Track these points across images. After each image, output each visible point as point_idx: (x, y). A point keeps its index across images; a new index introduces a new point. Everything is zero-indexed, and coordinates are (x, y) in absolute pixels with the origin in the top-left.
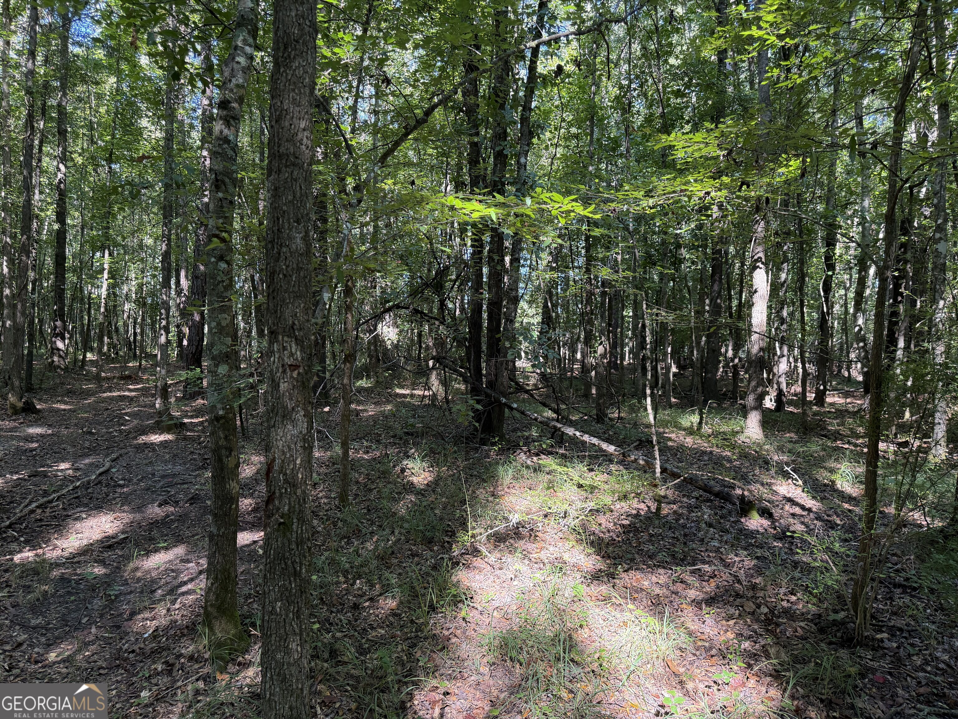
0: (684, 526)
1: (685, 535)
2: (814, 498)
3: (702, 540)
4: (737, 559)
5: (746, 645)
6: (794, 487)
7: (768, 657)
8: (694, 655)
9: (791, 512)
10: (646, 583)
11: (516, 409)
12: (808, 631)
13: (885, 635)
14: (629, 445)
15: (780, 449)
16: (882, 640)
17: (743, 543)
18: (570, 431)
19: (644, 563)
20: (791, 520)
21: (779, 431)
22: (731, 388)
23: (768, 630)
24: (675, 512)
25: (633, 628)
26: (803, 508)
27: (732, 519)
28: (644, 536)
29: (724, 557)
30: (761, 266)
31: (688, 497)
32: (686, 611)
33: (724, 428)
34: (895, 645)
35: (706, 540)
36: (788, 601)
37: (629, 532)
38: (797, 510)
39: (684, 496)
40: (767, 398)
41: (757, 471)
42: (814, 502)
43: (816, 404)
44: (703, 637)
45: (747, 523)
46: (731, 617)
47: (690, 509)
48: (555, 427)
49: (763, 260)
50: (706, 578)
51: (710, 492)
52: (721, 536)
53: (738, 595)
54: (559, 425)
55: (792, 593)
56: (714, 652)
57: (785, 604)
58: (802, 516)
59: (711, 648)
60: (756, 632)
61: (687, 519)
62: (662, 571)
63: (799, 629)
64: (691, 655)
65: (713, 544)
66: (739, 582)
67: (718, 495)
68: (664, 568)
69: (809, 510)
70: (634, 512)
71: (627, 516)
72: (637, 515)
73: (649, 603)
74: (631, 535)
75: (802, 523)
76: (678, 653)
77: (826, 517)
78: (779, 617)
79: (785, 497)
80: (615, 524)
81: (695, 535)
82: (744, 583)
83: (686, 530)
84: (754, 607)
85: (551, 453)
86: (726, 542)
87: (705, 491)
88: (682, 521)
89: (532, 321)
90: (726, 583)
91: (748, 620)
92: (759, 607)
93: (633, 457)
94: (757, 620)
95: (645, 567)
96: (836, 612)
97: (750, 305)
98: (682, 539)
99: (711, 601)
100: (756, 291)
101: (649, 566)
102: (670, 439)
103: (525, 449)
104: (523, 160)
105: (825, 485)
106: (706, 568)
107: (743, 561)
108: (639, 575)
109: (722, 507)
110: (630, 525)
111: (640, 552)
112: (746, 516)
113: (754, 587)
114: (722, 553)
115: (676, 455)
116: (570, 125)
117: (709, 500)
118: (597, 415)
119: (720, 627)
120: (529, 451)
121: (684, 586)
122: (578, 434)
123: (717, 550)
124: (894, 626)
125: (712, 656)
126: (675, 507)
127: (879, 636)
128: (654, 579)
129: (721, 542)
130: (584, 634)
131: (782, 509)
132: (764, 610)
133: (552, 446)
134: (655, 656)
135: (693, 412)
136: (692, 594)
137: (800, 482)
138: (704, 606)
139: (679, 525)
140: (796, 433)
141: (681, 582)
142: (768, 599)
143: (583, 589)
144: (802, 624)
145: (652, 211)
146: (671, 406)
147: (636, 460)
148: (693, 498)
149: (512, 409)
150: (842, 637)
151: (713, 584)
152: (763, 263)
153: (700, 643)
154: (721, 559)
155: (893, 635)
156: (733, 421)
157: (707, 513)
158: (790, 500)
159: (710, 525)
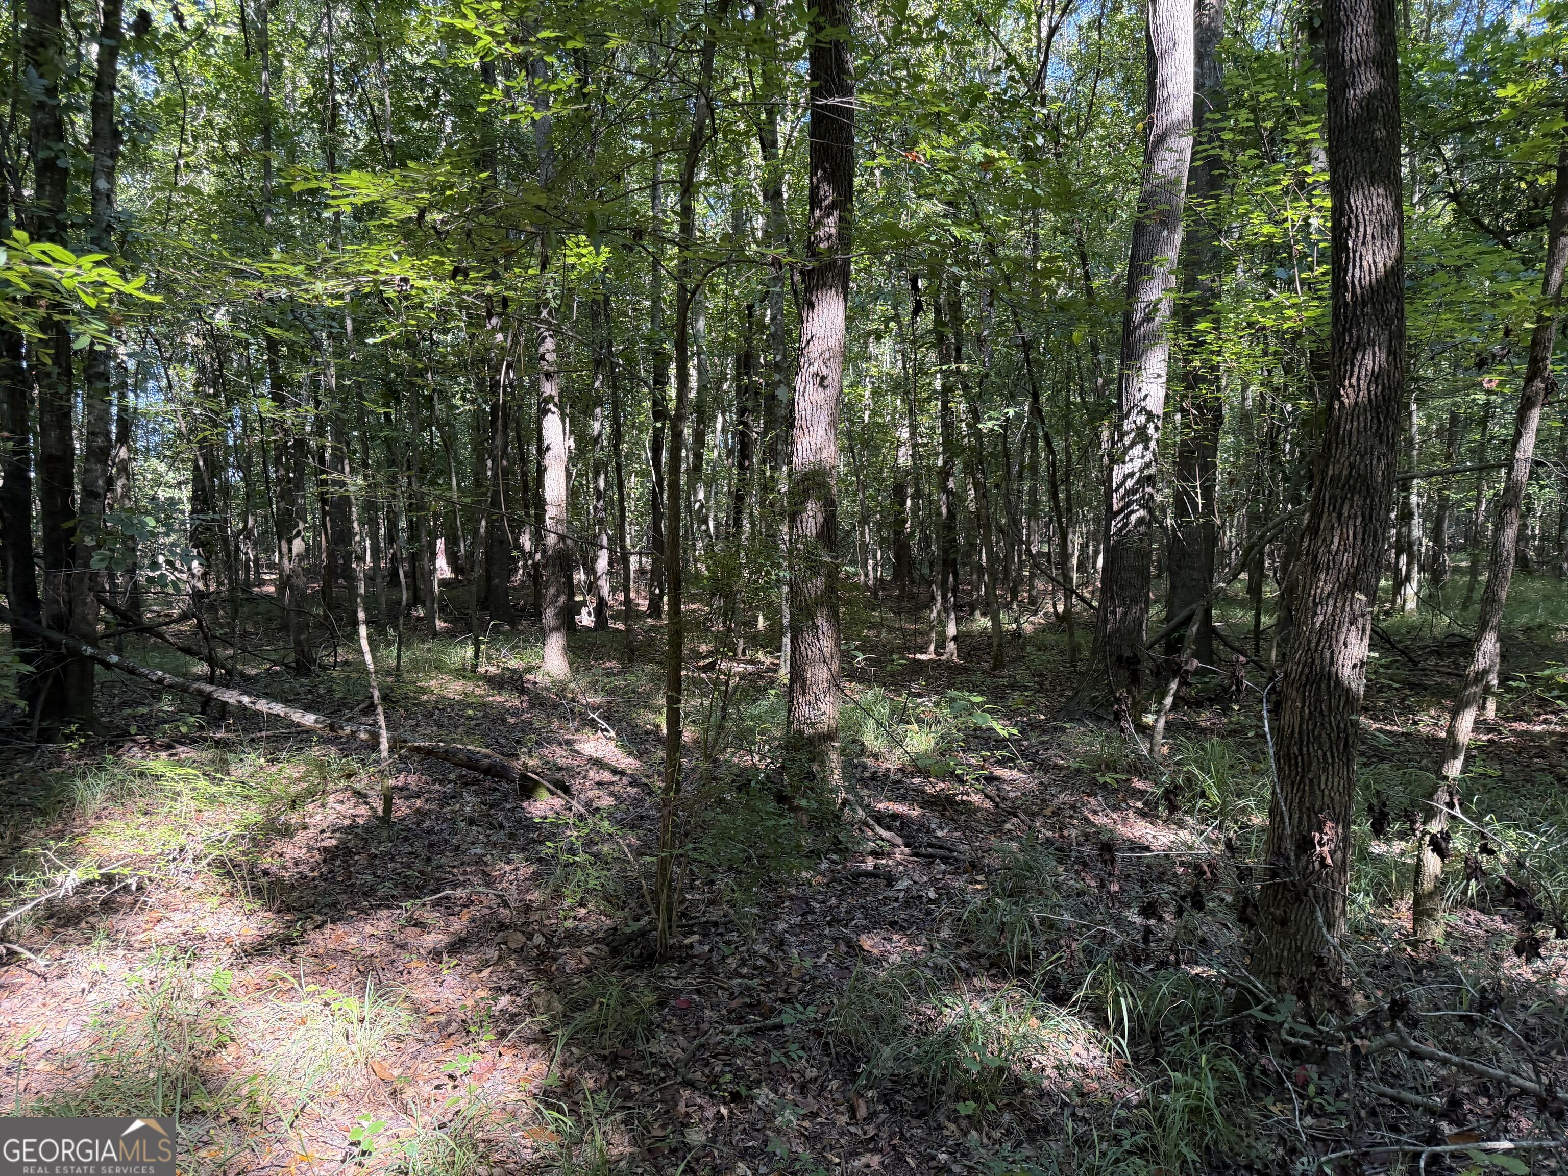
0: (430, 831)
1: (431, 845)
2: (630, 753)
3: (457, 848)
4: (508, 868)
5: (504, 1001)
6: (604, 742)
7: (532, 1014)
8: (419, 1041)
9: (597, 779)
10: (353, 940)
11: (116, 665)
12: (598, 957)
13: (696, 937)
14: (352, 709)
15: (593, 686)
16: (691, 946)
17: (522, 841)
18: (231, 697)
19: (353, 906)
20: (596, 792)
21: (596, 660)
22: (531, 600)
23: (539, 971)
24: (418, 811)
25: (317, 1024)
26: (615, 771)
27: (508, 806)
28: (361, 859)
29: (489, 869)
30: (554, 409)
31: (441, 782)
32: (415, 972)
33: (515, 663)
34: (707, 948)
35: (463, 848)
36: (575, 918)
37: (333, 858)
38: (606, 776)
39: (434, 781)
40: (584, 611)
41: (556, 724)
42: (631, 760)
43: (650, 616)
44: (437, 1008)
45: (531, 809)
46: (486, 964)
47: (445, 800)
48: (200, 692)
49: (556, 400)
50: (457, 909)
51: (476, 769)
52: (488, 836)
53: (502, 926)
54: (208, 688)
55: (582, 905)
56: (454, 1027)
57: (569, 924)
58: (612, 783)
59: (449, 1022)
60: (521, 980)
61: (437, 818)
62: (384, 913)
63: (584, 958)
64: (414, 1044)
65: (473, 851)
66: (506, 905)
67: (487, 771)
68: (389, 907)
69: (622, 773)
70: (347, 822)
71: (334, 832)
72: (353, 827)
73: (355, 972)
74: (338, 862)
75: (611, 794)
76: (393, 1045)
77: (645, 780)
78: (559, 946)
79: (591, 758)
80: (310, 849)
81: (446, 841)
82: (513, 905)
83: (433, 837)
84: (524, 939)
85: (194, 741)
86: (495, 844)
87: (469, 768)
88: (428, 823)
89: (176, 494)
90: (487, 911)
91: (512, 963)
92: (530, 938)
93: (348, 730)
94: (526, 960)
95: (353, 913)
96: (637, 919)
97: (541, 471)
98: (424, 853)
99: (457, 947)
100: (548, 449)
101: (362, 911)
102: (424, 691)
103: (142, 738)
104: (102, 184)
105: (647, 733)
106: (460, 893)
107: (517, 869)
108: (341, 929)
109: (495, 789)
110: (337, 847)
111: (349, 890)
112: (529, 797)
113: (527, 908)
114: (486, 864)
115: (432, 715)
116: (224, 135)
117: (476, 782)
118: (297, 662)
119: (467, 984)
120: (152, 742)
121: (418, 930)
122: (246, 699)
123: (479, 861)
124: (707, 922)
125: (450, 1035)
126: (419, 803)
127: (687, 941)
128: (368, 929)
129: (486, 845)
130: (226, 1056)
131: (585, 777)
132: (538, 939)
133: (201, 728)
134: (351, 1061)
135: (463, 643)
136: (432, 939)
137: (613, 734)
138: (445, 958)
139: (423, 830)
140: (620, 660)
141: (415, 925)
142: (546, 922)
143: (229, 978)
144: (589, 949)
145: (337, 303)
146: (435, 634)
147: (353, 733)
148: (450, 782)
149: (108, 666)
150: (641, 954)
151: (465, 919)
152: (555, 405)
153: (432, 1020)
154: (485, 873)
155: (705, 935)
156: (529, 652)
157: (470, 802)
158: (598, 763)
159: (471, 822)
